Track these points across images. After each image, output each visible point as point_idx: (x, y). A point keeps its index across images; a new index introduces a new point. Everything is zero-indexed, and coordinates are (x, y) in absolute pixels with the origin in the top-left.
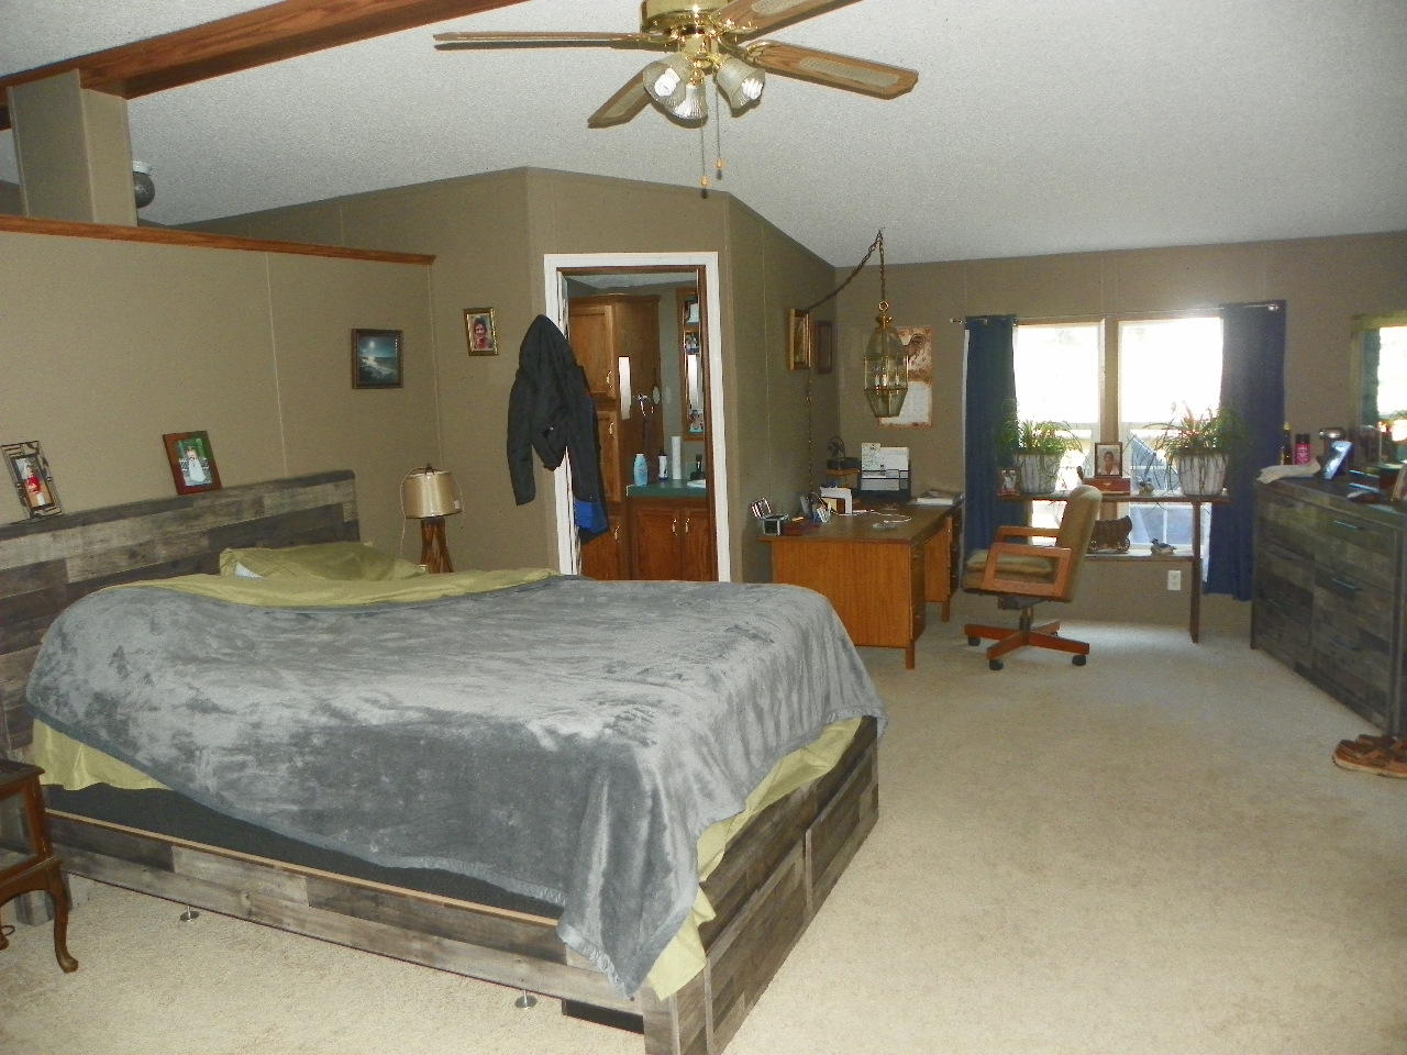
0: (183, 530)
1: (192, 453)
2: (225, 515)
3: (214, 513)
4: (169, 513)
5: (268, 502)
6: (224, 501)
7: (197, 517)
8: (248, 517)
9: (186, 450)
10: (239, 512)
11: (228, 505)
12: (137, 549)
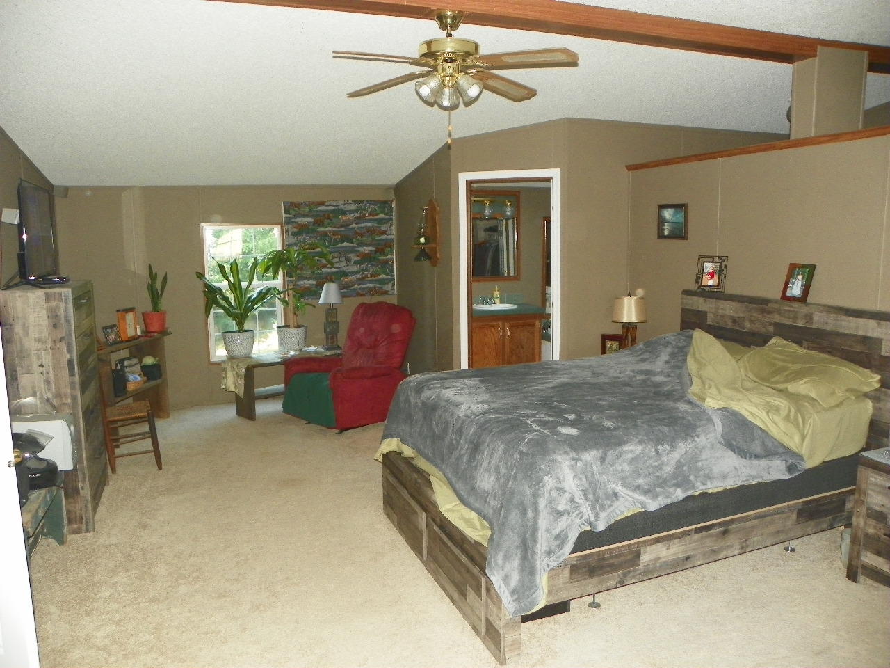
0: (760, 317)
1: (800, 277)
2: (786, 317)
3: (780, 314)
4: (755, 306)
5: (816, 318)
6: (787, 308)
7: (769, 313)
8: (801, 323)
9: (798, 274)
10: (795, 318)
11: (790, 311)
12: (737, 319)
